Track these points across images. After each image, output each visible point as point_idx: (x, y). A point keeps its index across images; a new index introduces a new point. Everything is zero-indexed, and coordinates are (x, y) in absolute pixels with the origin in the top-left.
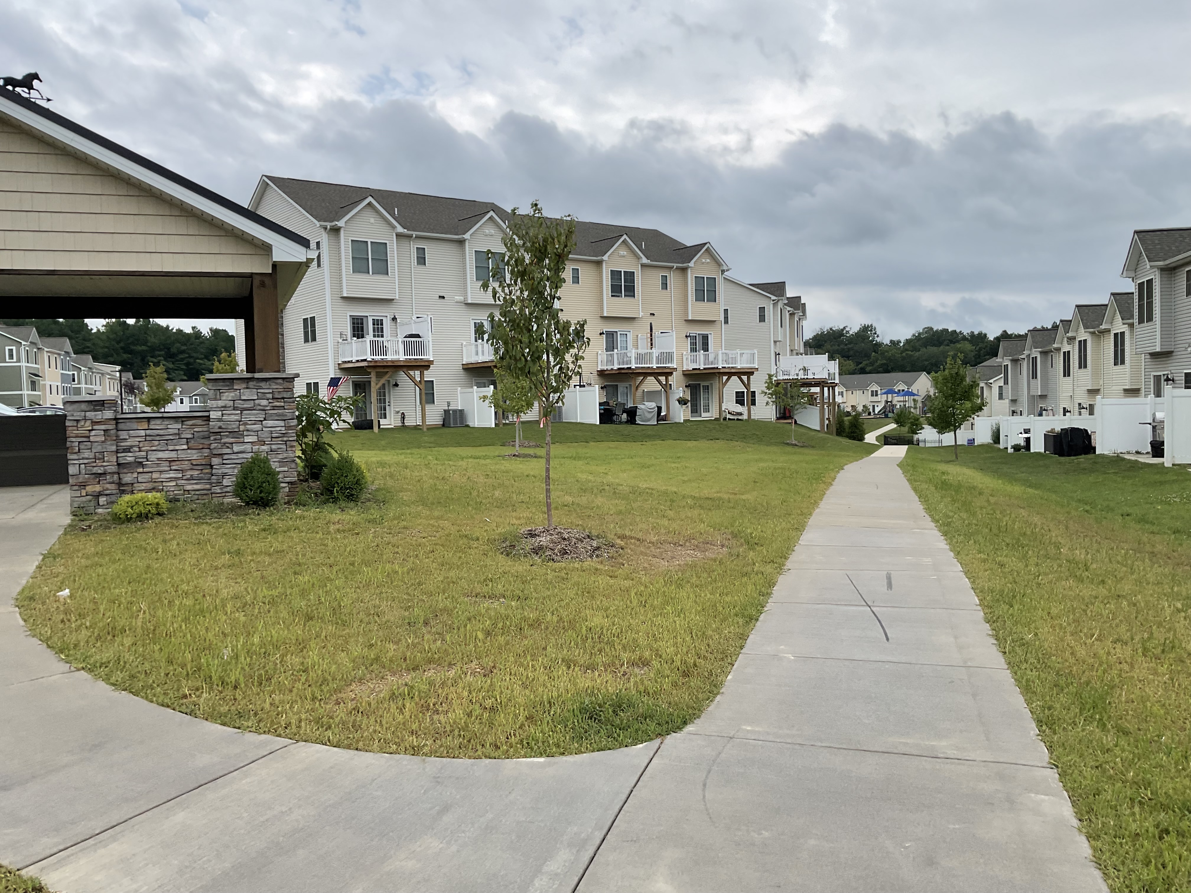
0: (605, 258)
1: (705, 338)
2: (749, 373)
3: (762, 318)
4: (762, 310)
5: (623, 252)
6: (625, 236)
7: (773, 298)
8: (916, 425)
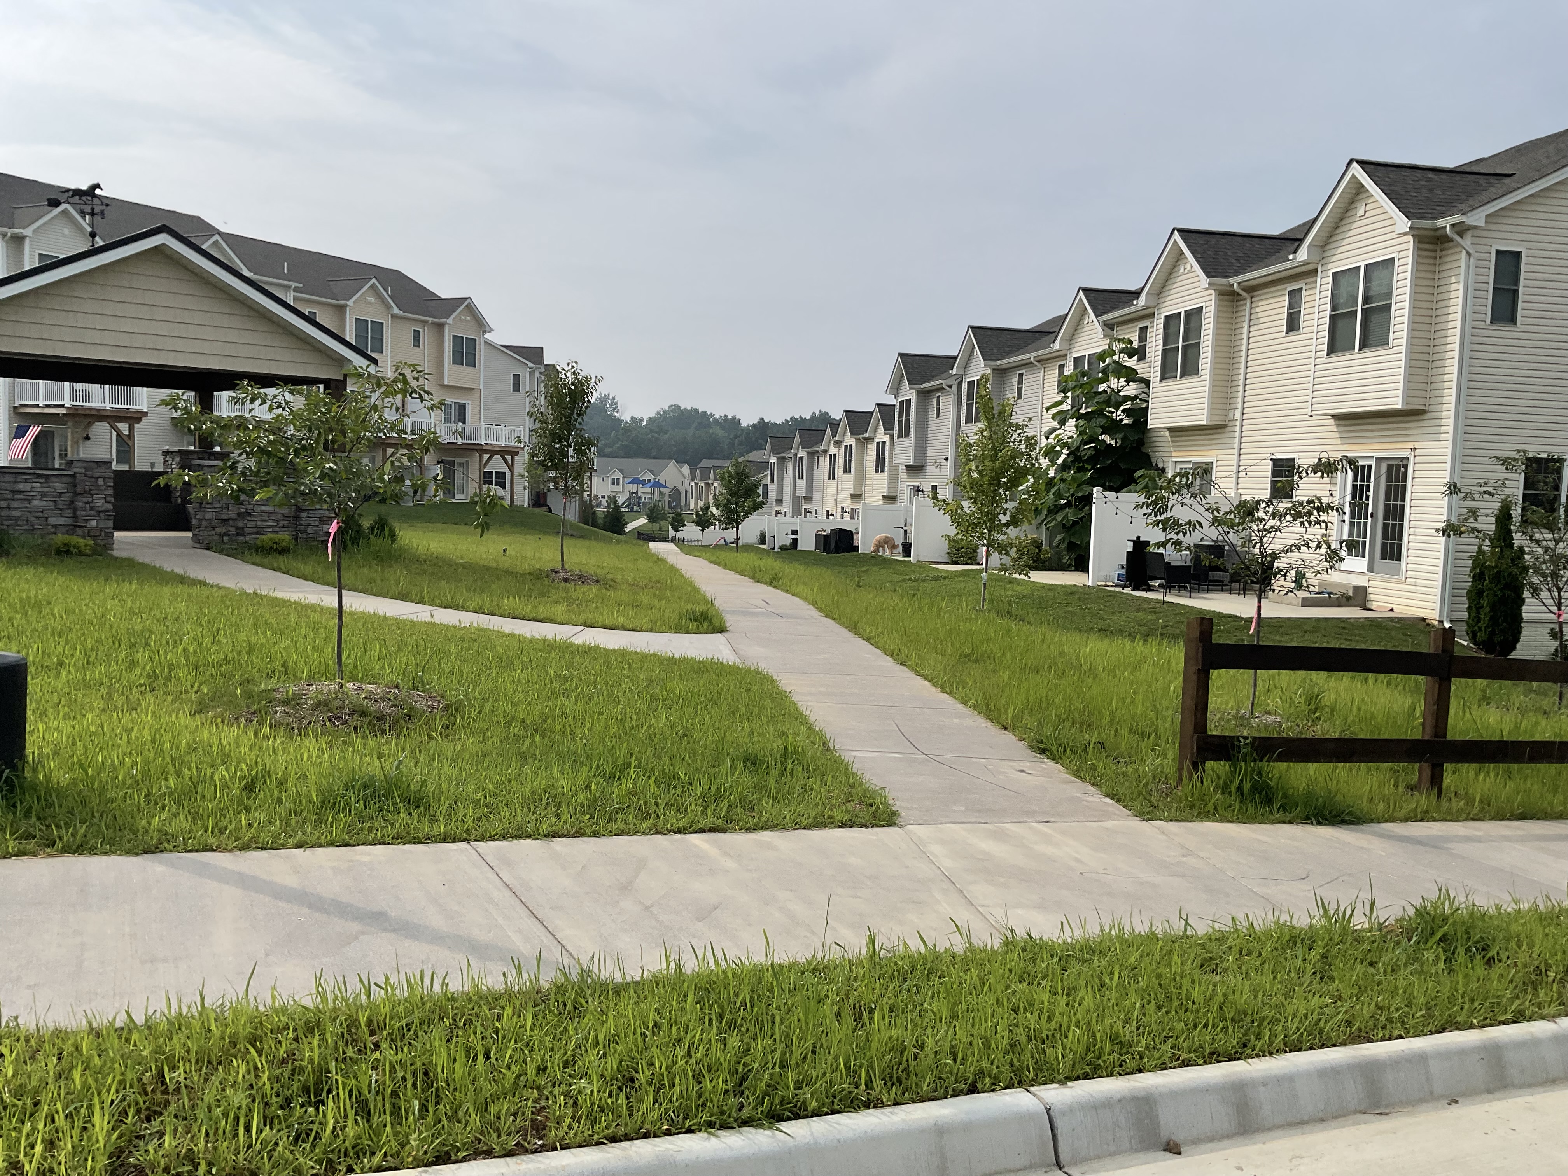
0: (350, 303)
1: (462, 408)
2: (514, 453)
3: (516, 388)
4: (516, 377)
5: (372, 299)
6: (374, 280)
7: (530, 365)
8: (678, 521)
